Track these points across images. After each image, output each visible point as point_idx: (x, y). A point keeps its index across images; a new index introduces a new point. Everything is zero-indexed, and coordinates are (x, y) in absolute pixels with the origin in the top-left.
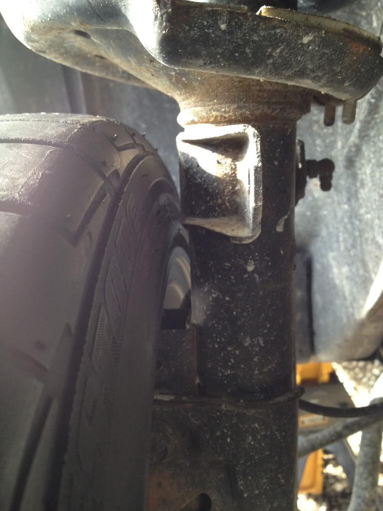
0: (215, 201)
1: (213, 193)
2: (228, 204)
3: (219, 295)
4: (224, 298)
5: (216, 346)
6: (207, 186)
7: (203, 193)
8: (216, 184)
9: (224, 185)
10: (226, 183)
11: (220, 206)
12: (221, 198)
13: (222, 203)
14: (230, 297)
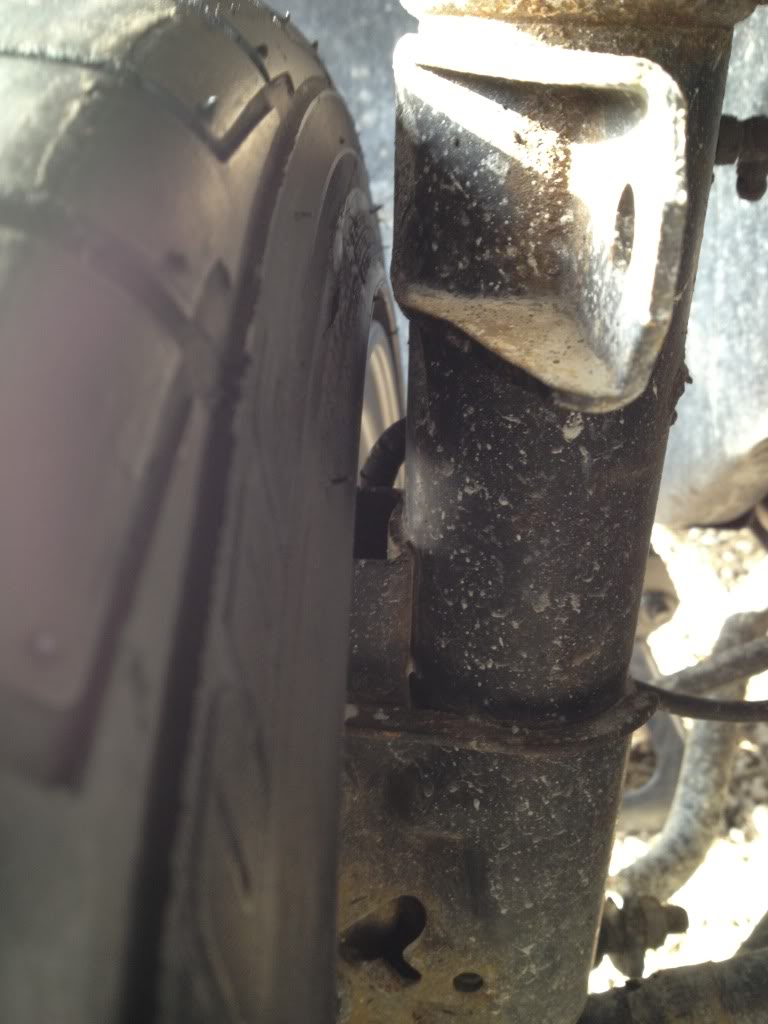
0: (498, 251)
1: (495, 226)
2: (533, 262)
3: (483, 491)
4: (495, 499)
5: (465, 606)
6: (479, 203)
7: (466, 222)
8: (505, 201)
9: (530, 206)
10: (535, 203)
11: (509, 265)
12: (515, 243)
13: (518, 257)
14: (510, 499)
